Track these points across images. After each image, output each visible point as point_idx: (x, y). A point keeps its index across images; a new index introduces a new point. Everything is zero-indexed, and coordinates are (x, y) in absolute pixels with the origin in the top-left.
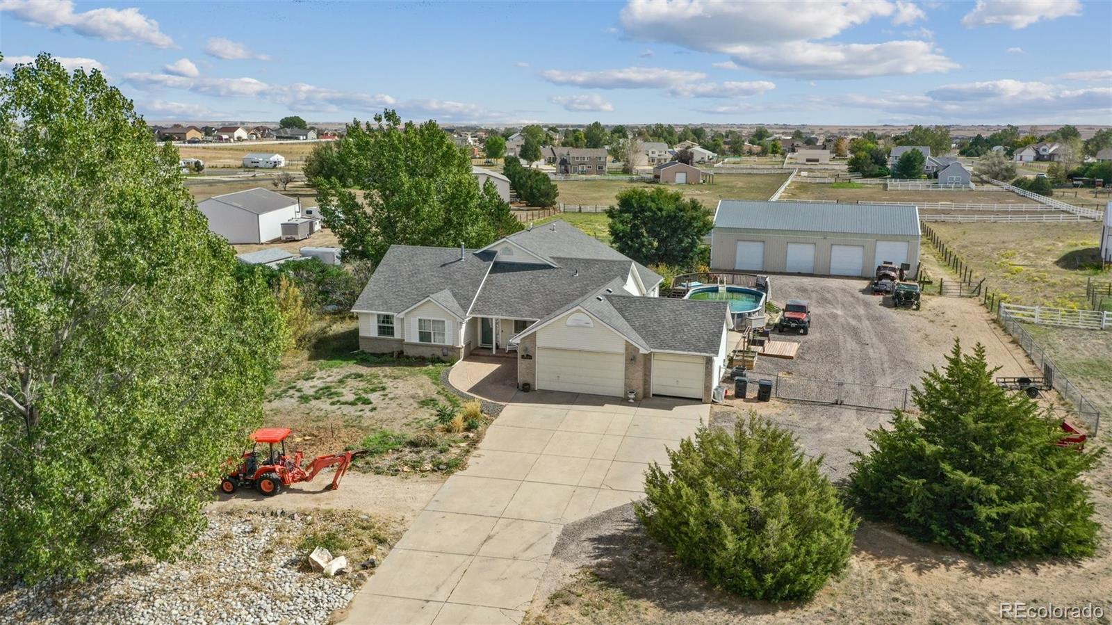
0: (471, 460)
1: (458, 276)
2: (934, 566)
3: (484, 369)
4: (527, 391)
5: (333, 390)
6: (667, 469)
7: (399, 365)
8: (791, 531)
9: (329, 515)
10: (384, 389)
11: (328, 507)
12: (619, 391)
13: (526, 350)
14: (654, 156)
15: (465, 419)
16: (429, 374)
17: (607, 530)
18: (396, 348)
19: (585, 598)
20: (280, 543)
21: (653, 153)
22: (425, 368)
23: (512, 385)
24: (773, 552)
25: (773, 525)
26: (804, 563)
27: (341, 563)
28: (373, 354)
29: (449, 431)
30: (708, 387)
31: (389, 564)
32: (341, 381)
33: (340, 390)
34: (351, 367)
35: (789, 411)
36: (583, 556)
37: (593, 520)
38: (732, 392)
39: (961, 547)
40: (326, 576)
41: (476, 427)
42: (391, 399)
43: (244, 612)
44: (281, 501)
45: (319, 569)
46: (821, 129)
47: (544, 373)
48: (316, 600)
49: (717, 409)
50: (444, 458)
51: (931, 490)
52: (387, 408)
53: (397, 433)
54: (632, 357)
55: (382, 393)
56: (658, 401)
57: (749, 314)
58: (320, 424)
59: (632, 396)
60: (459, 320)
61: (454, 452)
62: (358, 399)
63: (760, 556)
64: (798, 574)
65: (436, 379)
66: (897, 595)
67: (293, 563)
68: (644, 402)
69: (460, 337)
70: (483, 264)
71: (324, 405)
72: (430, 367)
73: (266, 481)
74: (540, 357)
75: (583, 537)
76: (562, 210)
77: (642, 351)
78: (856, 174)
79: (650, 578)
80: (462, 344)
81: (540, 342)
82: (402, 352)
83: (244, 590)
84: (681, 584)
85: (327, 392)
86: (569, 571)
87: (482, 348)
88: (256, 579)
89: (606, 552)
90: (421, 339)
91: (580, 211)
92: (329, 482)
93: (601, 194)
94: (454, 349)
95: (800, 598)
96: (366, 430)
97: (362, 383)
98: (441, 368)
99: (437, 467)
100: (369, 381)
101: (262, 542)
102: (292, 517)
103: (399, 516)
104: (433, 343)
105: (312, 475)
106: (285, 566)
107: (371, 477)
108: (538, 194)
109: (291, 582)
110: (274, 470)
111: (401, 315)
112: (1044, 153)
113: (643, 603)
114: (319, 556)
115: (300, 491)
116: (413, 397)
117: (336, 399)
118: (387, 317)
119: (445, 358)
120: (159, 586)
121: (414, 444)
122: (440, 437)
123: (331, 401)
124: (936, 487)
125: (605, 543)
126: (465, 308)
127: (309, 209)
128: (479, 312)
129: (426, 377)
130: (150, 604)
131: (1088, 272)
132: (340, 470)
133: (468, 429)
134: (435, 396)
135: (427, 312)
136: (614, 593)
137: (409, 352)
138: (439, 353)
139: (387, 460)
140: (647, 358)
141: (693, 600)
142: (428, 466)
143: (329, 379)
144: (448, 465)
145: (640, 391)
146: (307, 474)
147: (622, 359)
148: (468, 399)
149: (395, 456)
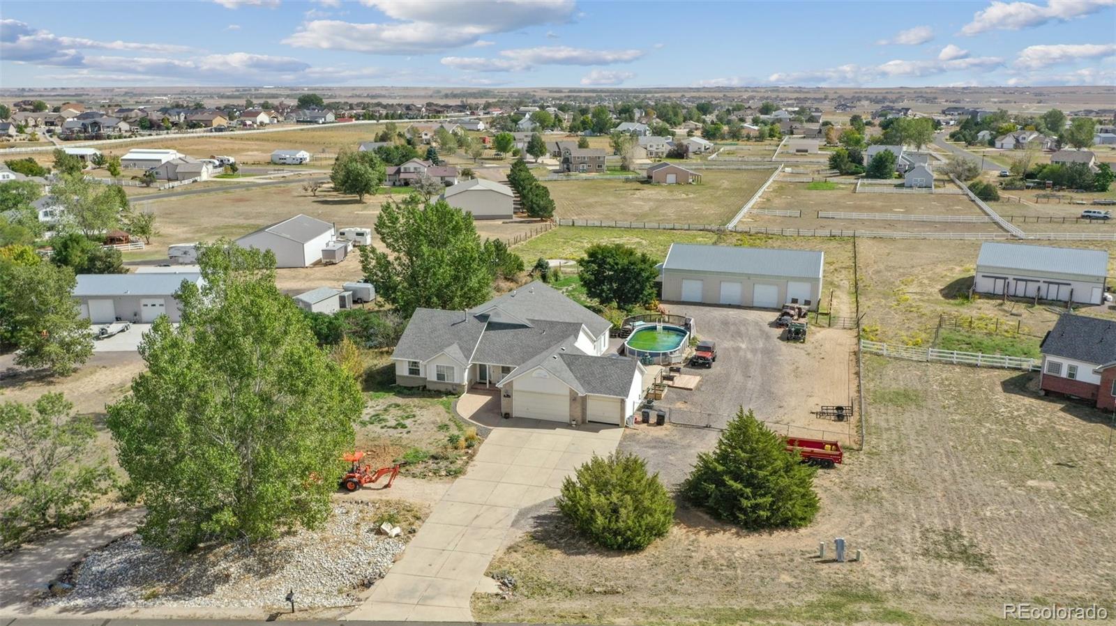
0: (469, 469)
1: (463, 334)
2: (717, 532)
3: (481, 400)
4: (507, 419)
5: (381, 417)
6: (574, 479)
7: (424, 397)
8: (632, 516)
9: (388, 503)
10: (414, 416)
11: (387, 499)
12: (567, 419)
13: (507, 391)
14: (651, 149)
15: (466, 440)
16: (442, 403)
17: (543, 512)
18: (421, 383)
19: (525, 549)
20: (363, 519)
21: (651, 146)
22: (441, 400)
23: (498, 413)
24: (621, 525)
25: (623, 511)
26: (638, 531)
27: (397, 530)
28: (405, 387)
29: (456, 448)
30: (622, 417)
31: (423, 531)
32: (386, 410)
33: (385, 417)
34: (392, 399)
35: (675, 432)
36: (528, 526)
37: (536, 506)
38: (640, 419)
39: (734, 521)
40: (390, 537)
41: (473, 446)
42: (420, 424)
43: (350, 555)
44: (358, 495)
45: (386, 534)
46: (835, 93)
47: (519, 406)
48: (386, 549)
49: (628, 431)
50: (453, 467)
51: (720, 491)
52: (416, 431)
53: (424, 449)
54: (574, 398)
55: (413, 419)
56: (591, 425)
57: (671, 353)
58: (376, 443)
59: (574, 423)
60: (464, 367)
61: (459, 462)
62: (398, 424)
63: (615, 527)
64: (635, 536)
65: (448, 409)
66: (690, 547)
67: (372, 530)
68: (583, 426)
69: (464, 378)
70: (481, 324)
71: (376, 429)
72: (445, 398)
73: (350, 483)
74: (515, 396)
75: (529, 516)
76: (558, 222)
77: (580, 395)
78: (835, 171)
79: (562, 539)
80: (466, 382)
81: (515, 387)
82: (425, 387)
83: (348, 545)
84: (578, 542)
85: (376, 418)
86: (519, 534)
87: (480, 383)
88: (354, 538)
89: (540, 524)
90: (438, 378)
91: (573, 225)
92: (386, 483)
93: (596, 199)
94: (460, 386)
95: (636, 548)
96: (405, 447)
97: (400, 412)
98: (451, 399)
99: (449, 474)
100: (404, 410)
101: (353, 519)
102: (367, 504)
103: (427, 503)
104: (446, 381)
105: (377, 479)
106: (368, 532)
107: (410, 479)
108: (537, 209)
109: (372, 540)
110: (354, 477)
111: (425, 363)
112: (1023, 141)
113: (555, 551)
114: (385, 527)
115: (369, 488)
116: (434, 423)
117: (384, 424)
118: (416, 363)
119: (454, 392)
120: (304, 542)
121: (434, 457)
122: (451, 453)
123: (380, 425)
124: (722, 489)
125: (540, 520)
126: (468, 358)
127: (342, 230)
128: (478, 360)
129: (441, 407)
130: (302, 551)
131: (957, 301)
132: (392, 476)
133: (468, 447)
134: (447, 422)
135: (443, 362)
136: (541, 546)
137: (429, 387)
138: (450, 388)
139: (418, 469)
140: (584, 399)
141: (582, 550)
142: (443, 473)
143: (377, 408)
144: (456, 472)
145: (580, 419)
146: (373, 478)
147: (568, 398)
148: (469, 425)
149: (424, 465)
